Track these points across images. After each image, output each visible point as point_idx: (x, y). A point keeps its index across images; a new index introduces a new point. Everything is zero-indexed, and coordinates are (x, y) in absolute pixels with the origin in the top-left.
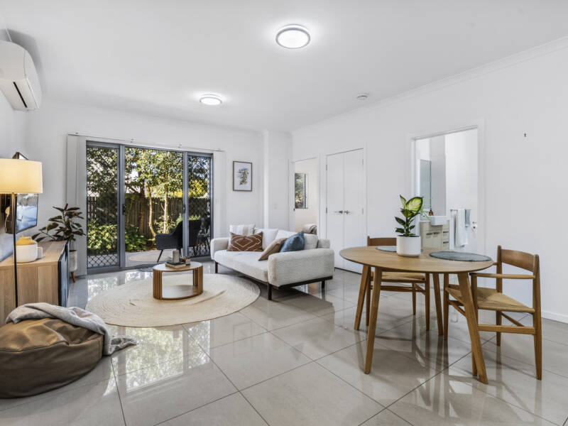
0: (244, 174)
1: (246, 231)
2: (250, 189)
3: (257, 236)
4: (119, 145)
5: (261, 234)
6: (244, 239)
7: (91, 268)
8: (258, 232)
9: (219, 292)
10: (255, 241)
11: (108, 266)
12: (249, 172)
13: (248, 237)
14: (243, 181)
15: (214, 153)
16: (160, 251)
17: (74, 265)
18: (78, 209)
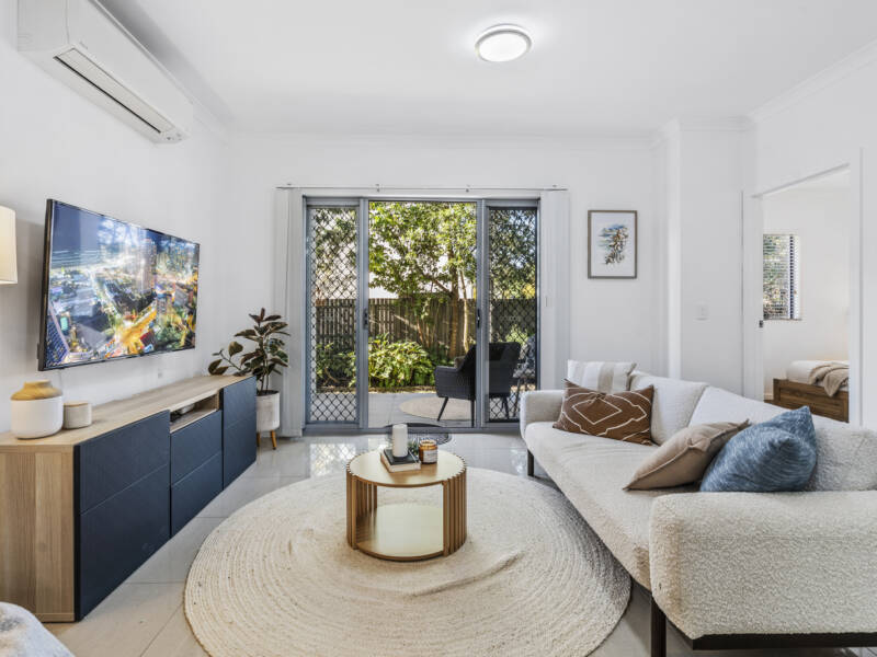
0: (616, 239)
1: (606, 379)
2: (632, 274)
3: (635, 398)
4: (358, 198)
5: (650, 392)
6: (598, 401)
7: (314, 423)
8: (640, 385)
9: (504, 557)
10: (628, 411)
11: (341, 422)
12: (630, 232)
13: (611, 399)
14: (613, 256)
15: (543, 196)
16: (443, 400)
17: (271, 420)
18: (279, 317)
